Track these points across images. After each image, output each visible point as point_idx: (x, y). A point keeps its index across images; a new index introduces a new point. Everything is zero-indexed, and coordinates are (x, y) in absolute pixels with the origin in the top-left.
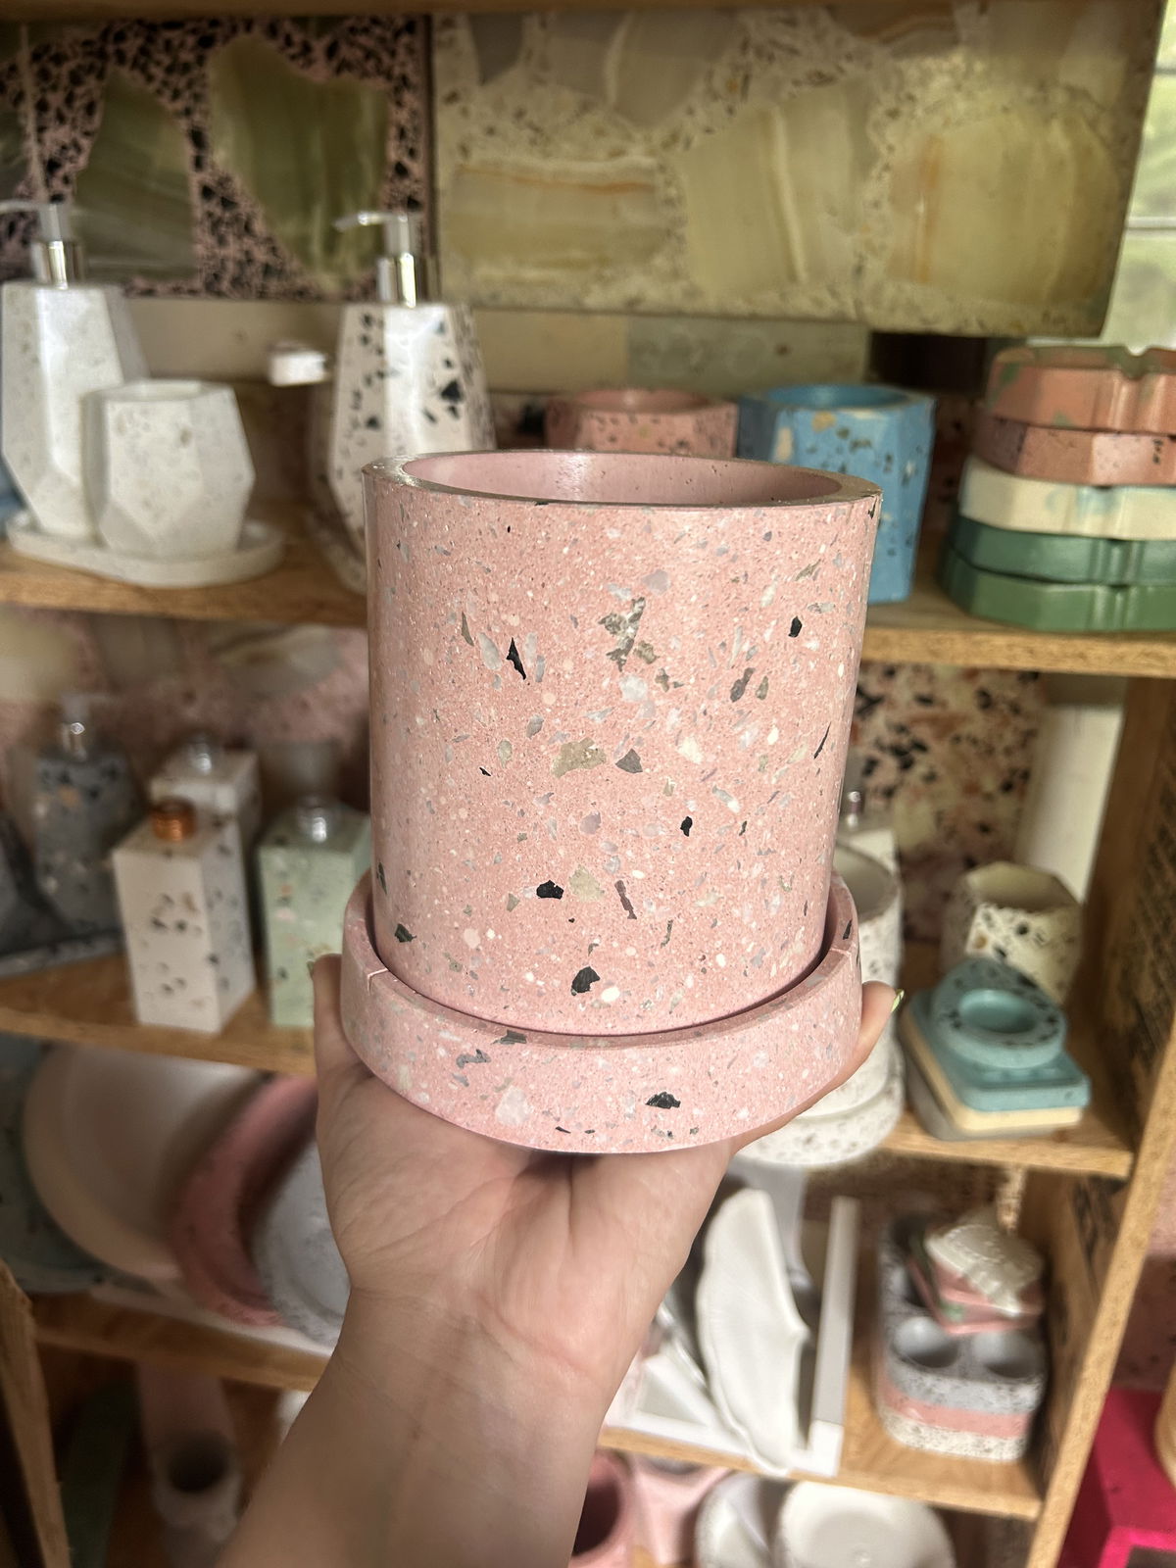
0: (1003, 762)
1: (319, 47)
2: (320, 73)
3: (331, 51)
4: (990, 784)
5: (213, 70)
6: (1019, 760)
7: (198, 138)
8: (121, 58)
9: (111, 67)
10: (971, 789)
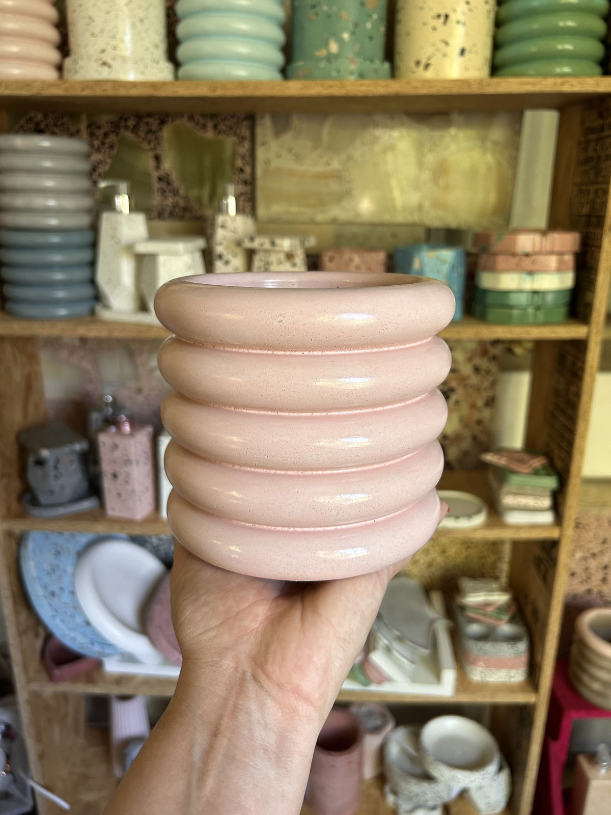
0: (485, 395)
1: (210, 125)
2: (210, 134)
3: (215, 127)
4: (480, 403)
5: (166, 133)
6: (490, 394)
7: (157, 158)
8: (126, 127)
9: (122, 132)
10: (473, 406)
